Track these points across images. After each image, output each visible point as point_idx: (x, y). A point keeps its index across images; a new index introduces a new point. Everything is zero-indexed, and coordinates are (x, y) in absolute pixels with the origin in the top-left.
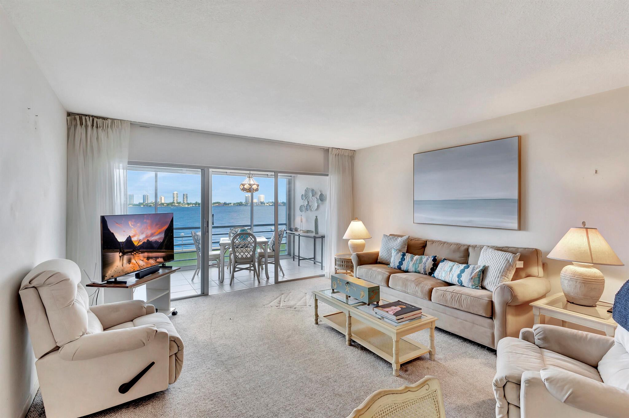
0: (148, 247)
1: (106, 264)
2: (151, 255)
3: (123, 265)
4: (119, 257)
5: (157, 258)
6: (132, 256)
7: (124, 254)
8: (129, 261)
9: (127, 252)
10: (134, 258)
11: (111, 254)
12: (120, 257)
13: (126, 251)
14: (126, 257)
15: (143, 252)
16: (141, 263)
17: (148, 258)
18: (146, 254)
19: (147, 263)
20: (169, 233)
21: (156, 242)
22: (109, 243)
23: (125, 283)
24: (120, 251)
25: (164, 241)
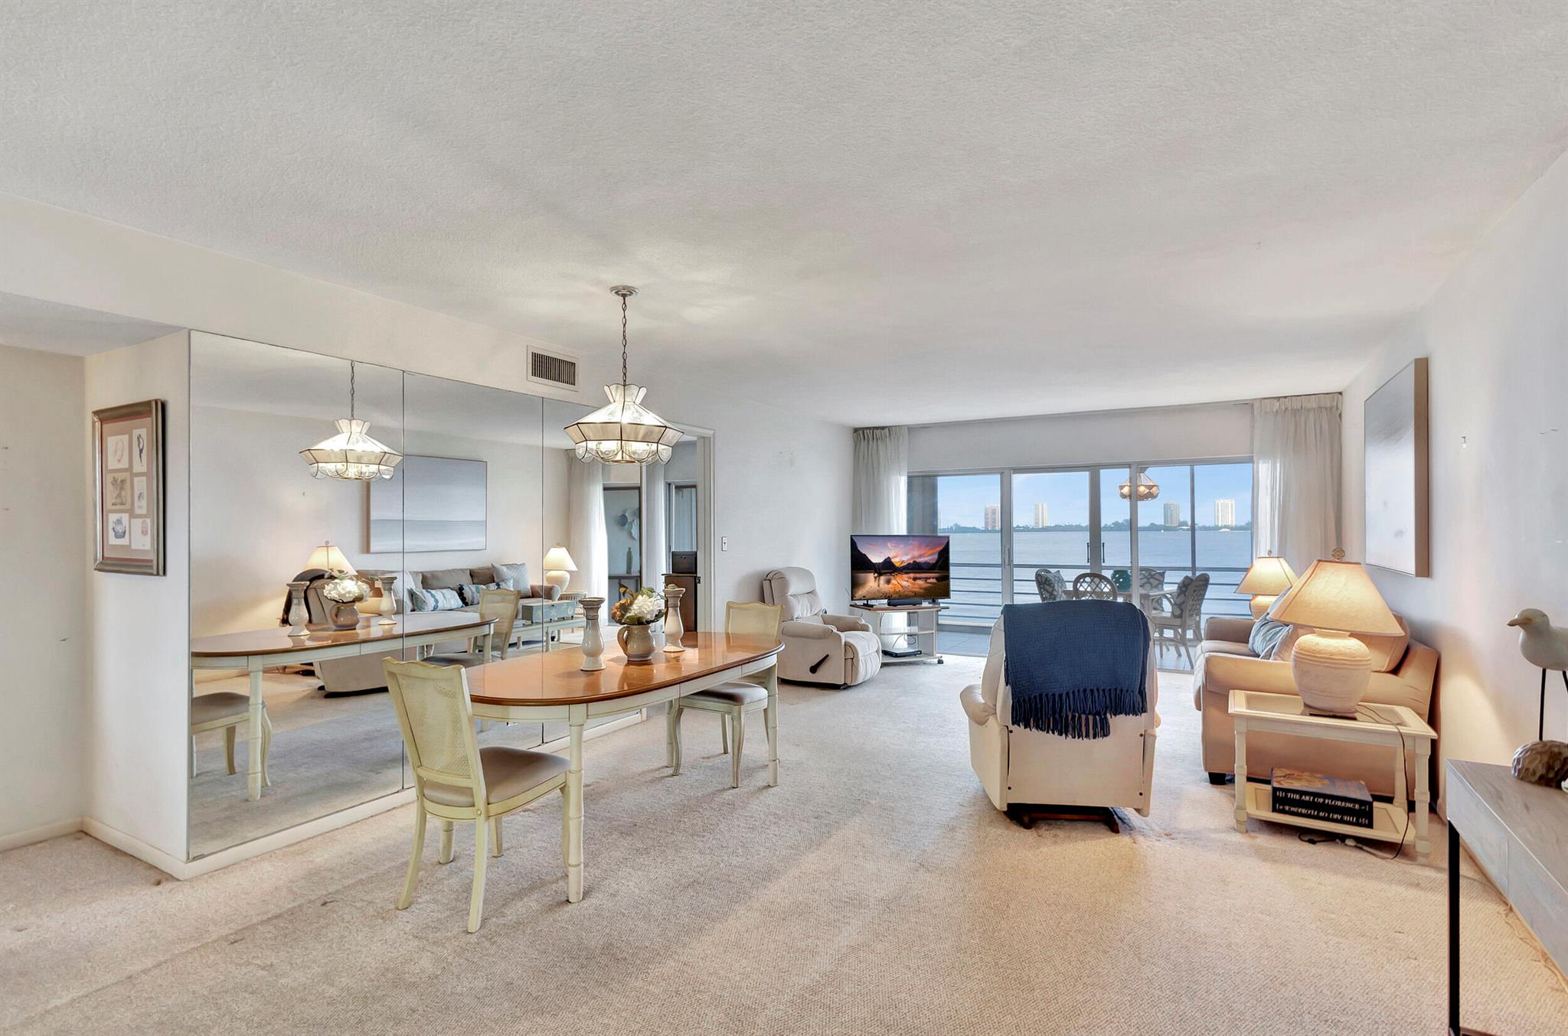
0: (914, 568)
1: (855, 584)
2: (918, 575)
3: (879, 586)
5: (927, 578)
6: (892, 577)
7: (880, 574)
8: (888, 582)
9: (886, 573)
10: (895, 579)
11: (862, 575)
12: (875, 578)
13: (882, 572)
14: (883, 578)
15: (906, 573)
16: (905, 584)
17: (915, 579)
18: (912, 575)
19: (913, 584)
20: (944, 553)
21: (926, 563)
22: (859, 564)
23: (872, 606)
24: (875, 572)
25: (937, 562)
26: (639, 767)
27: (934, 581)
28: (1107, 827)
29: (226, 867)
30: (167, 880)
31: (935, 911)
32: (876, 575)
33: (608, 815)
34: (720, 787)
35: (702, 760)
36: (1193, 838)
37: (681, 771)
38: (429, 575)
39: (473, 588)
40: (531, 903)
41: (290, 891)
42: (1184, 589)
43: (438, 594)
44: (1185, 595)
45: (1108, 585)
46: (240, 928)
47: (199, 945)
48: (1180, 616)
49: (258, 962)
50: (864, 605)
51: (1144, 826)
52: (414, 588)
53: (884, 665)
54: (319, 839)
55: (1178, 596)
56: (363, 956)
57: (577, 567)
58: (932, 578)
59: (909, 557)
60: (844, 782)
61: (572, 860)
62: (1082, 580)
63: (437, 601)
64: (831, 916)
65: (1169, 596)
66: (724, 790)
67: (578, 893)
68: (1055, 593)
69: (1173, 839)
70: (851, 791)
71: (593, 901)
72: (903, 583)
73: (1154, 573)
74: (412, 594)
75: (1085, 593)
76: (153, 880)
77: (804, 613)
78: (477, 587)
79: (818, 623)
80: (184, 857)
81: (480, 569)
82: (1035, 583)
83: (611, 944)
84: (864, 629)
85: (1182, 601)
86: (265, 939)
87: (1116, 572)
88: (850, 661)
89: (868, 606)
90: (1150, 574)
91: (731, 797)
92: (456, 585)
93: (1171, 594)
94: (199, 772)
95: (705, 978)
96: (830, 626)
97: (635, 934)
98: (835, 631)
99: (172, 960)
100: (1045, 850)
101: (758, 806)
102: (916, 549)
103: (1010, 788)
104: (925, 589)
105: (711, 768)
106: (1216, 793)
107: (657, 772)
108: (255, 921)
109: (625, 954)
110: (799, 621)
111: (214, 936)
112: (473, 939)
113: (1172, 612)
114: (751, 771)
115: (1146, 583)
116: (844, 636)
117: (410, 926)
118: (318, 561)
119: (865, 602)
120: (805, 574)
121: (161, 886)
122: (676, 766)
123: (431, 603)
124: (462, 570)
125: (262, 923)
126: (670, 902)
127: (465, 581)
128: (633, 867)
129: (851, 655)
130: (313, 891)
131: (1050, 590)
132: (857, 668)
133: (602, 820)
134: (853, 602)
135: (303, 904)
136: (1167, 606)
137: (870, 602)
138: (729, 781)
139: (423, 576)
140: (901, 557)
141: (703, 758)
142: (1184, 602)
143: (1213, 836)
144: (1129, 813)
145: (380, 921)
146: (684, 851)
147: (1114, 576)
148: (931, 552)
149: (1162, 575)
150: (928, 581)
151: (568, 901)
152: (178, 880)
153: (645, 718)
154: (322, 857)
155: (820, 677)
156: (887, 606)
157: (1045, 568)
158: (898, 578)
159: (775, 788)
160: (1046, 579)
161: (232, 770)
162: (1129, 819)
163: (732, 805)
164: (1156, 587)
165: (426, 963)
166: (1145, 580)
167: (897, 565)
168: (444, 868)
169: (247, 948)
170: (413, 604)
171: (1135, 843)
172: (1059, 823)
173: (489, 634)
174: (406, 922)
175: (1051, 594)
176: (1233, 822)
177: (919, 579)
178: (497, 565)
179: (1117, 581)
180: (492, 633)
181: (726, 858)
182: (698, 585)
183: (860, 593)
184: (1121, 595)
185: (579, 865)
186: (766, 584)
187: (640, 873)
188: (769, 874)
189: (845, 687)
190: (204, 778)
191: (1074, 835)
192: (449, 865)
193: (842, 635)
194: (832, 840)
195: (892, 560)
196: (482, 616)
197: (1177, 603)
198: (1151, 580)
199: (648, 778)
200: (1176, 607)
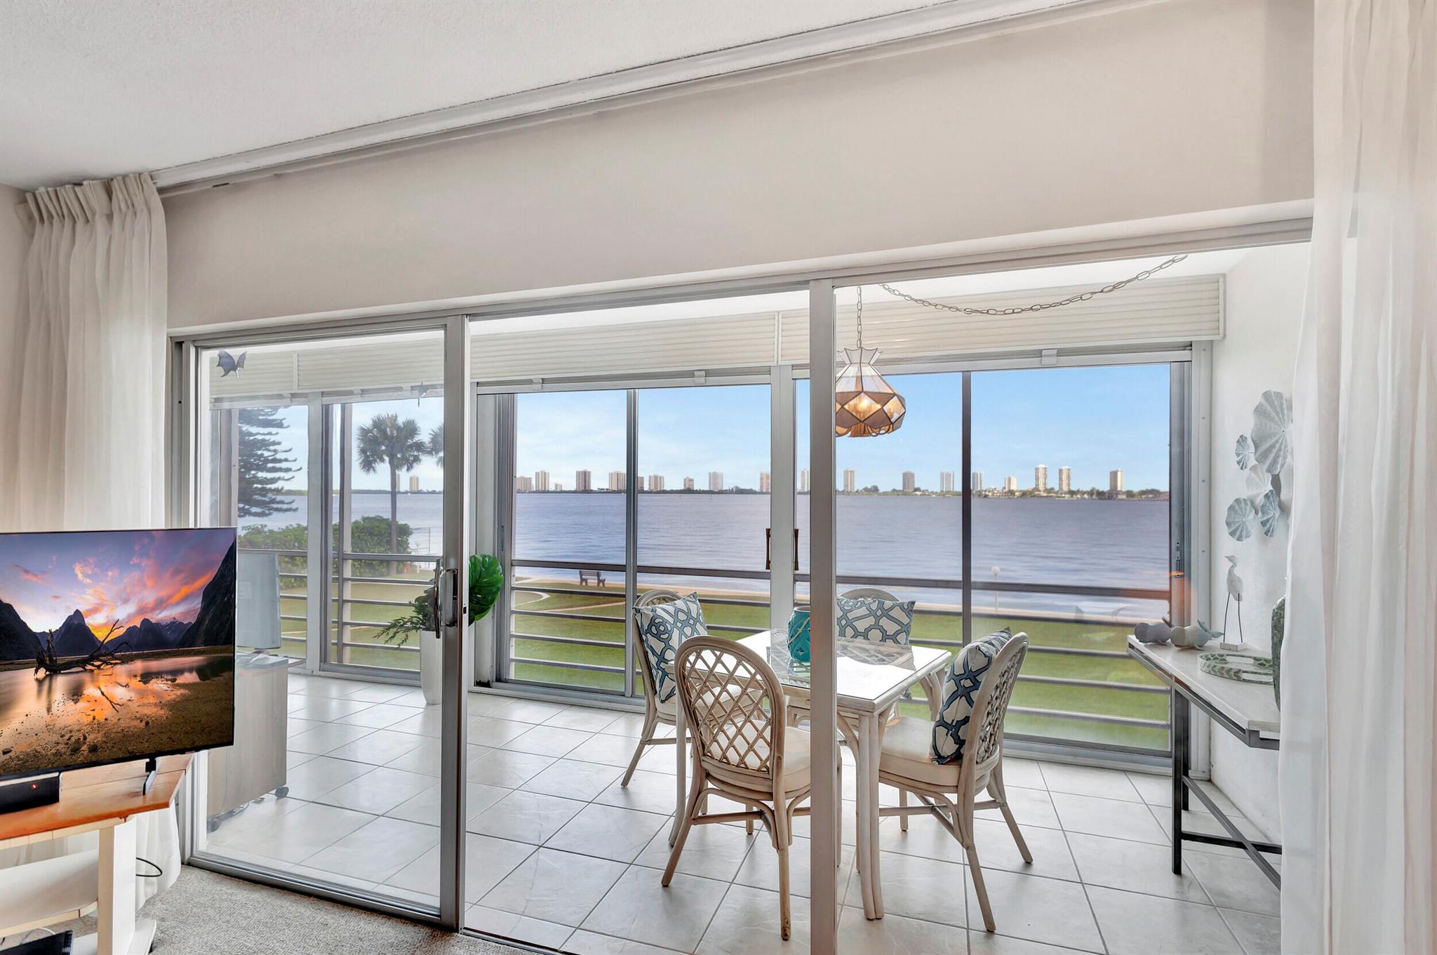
0: (145, 641)
2: (155, 665)
3: (49, 710)
4: (34, 685)
5: (176, 672)
6: (86, 677)
7: (54, 670)
8: (76, 693)
9: (68, 665)
10: (93, 681)
12: (40, 682)
13: (61, 660)
14: (61, 682)
15: (124, 661)
16: (120, 694)
17: (146, 677)
18: (138, 666)
19: (142, 694)
20: (218, 595)
21: (174, 625)
24: (40, 664)
25: (200, 620)
32: (42, 673)
167: (100, 635)
177: (158, 674)
200: (942, 730)
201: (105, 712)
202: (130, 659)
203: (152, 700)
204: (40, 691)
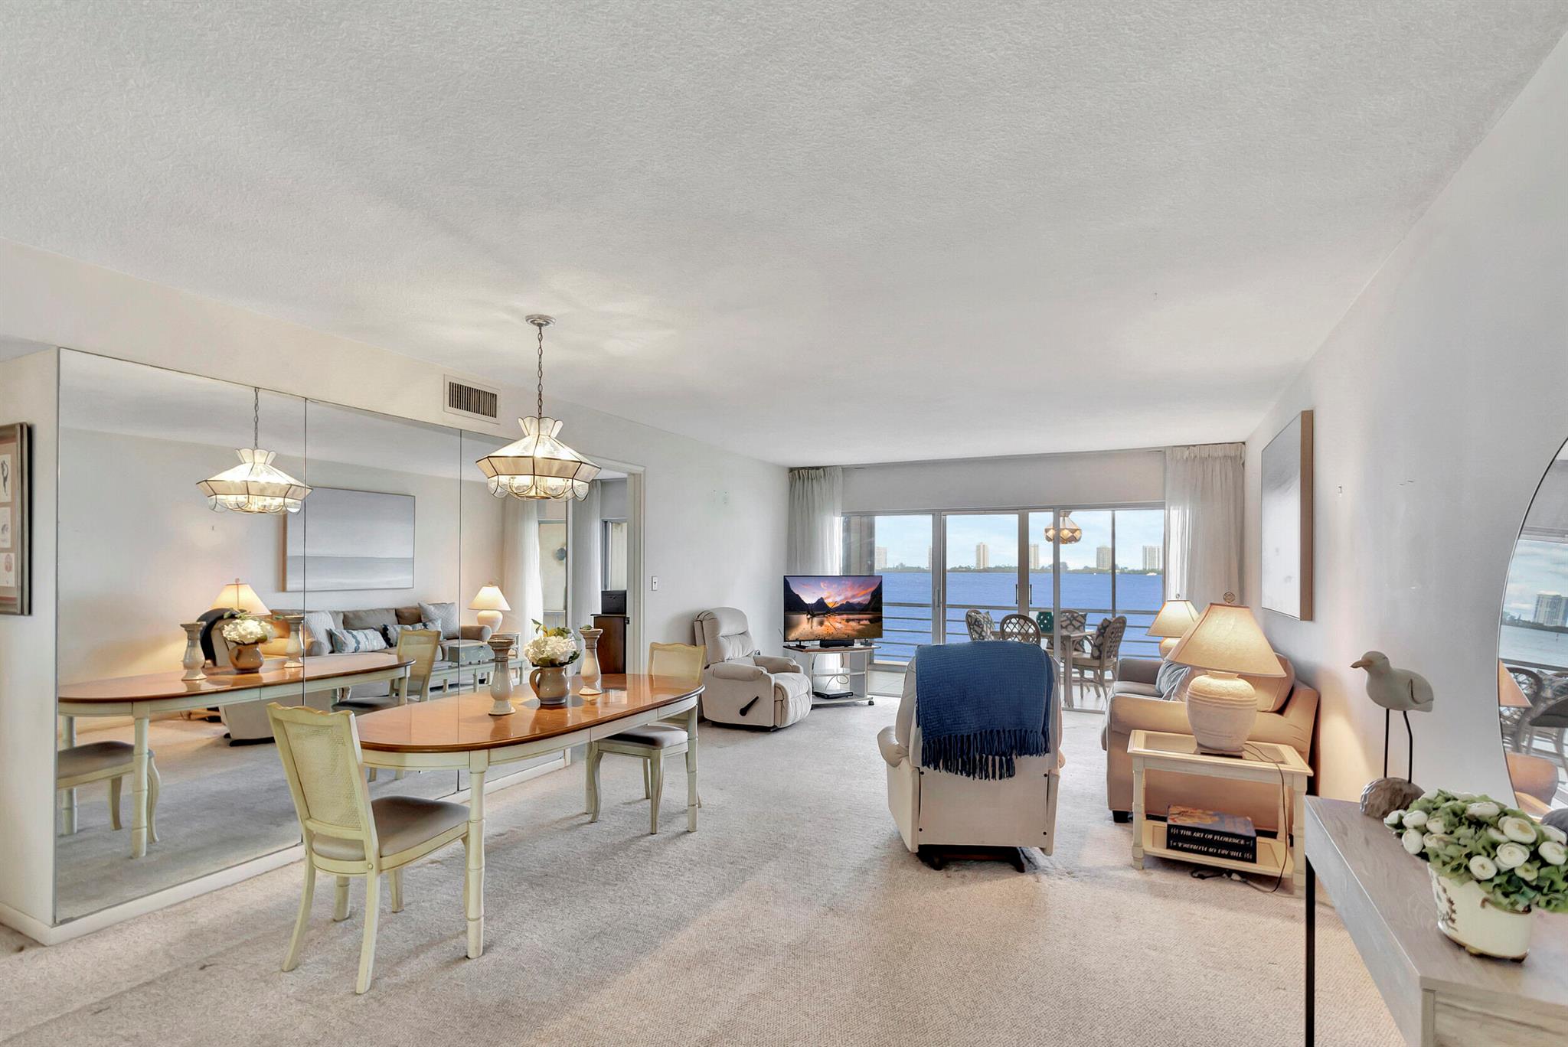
0: (847, 609)
1: (788, 626)
2: (851, 617)
3: (812, 627)
4: (806, 620)
5: (860, 620)
6: (825, 619)
7: (813, 616)
8: (821, 623)
9: (819, 615)
10: (828, 620)
11: (795, 617)
12: (808, 619)
13: (815, 613)
14: (816, 620)
15: (839, 615)
16: (838, 625)
17: (848, 621)
18: (845, 617)
19: (846, 626)
20: (877, 595)
21: (859, 604)
22: (793, 605)
23: (804, 647)
24: (809, 613)
25: (870, 603)
26: (557, 814)
27: (867, 622)
28: (1013, 867)
29: (98, 931)
30: (31, 945)
31: (839, 956)
32: (809, 616)
33: (519, 865)
34: (639, 833)
35: (622, 806)
36: (1093, 876)
37: (600, 817)
38: (351, 615)
39: (398, 628)
40: (427, 960)
41: (167, 954)
42: (1103, 631)
43: (359, 634)
44: (1103, 637)
45: (1032, 627)
46: (107, 996)
47: (58, 1016)
48: (1099, 658)
49: (122, 1032)
50: (797, 646)
51: (1048, 864)
52: (333, 628)
53: (814, 707)
54: (205, 898)
55: (1097, 638)
56: (239, 1023)
57: (511, 608)
58: (865, 620)
59: (842, 597)
60: (764, 826)
61: (472, 914)
62: (1008, 621)
63: (358, 642)
64: (736, 964)
65: (1090, 638)
66: (643, 836)
67: (477, 948)
68: (984, 634)
69: (1074, 877)
70: (770, 835)
71: (493, 956)
72: (836, 625)
73: (1076, 615)
74: (331, 636)
75: (1011, 634)
76: (14, 946)
77: (735, 655)
78: (402, 628)
79: (749, 664)
80: (50, 921)
81: (406, 608)
82: (965, 623)
83: (507, 1001)
84: (795, 670)
85: (1100, 643)
86: (133, 1007)
87: (1041, 614)
88: (779, 703)
89: (800, 648)
90: (1073, 616)
91: (647, 844)
92: (380, 625)
93: (1091, 636)
94: (81, 828)
95: (601, 1033)
96: (762, 669)
97: (533, 990)
98: (765, 672)
99: (26, 1033)
100: (952, 891)
101: (671, 851)
102: (849, 589)
103: (921, 830)
104: (859, 631)
105: (631, 814)
106: (1117, 831)
107: (576, 819)
108: (124, 988)
109: (520, 1011)
110: (730, 662)
111: (77, 1006)
112: (361, 1000)
113: (1092, 654)
114: (671, 817)
115: (1068, 625)
116: (774, 678)
117: (293, 989)
118: (226, 599)
119: (798, 643)
120: (737, 615)
121: (23, 953)
122: (594, 811)
123: (351, 644)
124: (387, 610)
125: (131, 990)
126: (574, 954)
127: (390, 620)
128: (539, 919)
129: (780, 696)
130: (192, 953)
131: (979, 630)
132: (787, 712)
133: (512, 871)
134: (786, 644)
135: (179, 968)
136: (1088, 647)
137: (802, 644)
138: (648, 828)
139: (345, 616)
140: (834, 597)
141: (624, 804)
142: (1102, 644)
143: (1111, 873)
144: (1035, 853)
145: (263, 984)
146: (594, 900)
147: (1038, 618)
148: (865, 592)
149: (1084, 617)
150: (861, 623)
151: (467, 957)
152: (43, 946)
153: (569, 763)
154: (205, 917)
155: (749, 720)
156: (819, 647)
157: (976, 608)
158: (831, 620)
159: (693, 834)
160: (976, 620)
161: (117, 824)
162: (1035, 858)
163: (647, 851)
164: (1078, 628)
165: (306, 1026)
166: (1068, 622)
167: (830, 606)
168: (339, 925)
169: (112, 1018)
170: (332, 646)
171: (1038, 881)
172: (968, 863)
173: (405, 677)
174: (291, 984)
175: (980, 635)
176: (1129, 859)
177: (853, 620)
178: (424, 605)
179: (1042, 622)
180: (408, 675)
181: (636, 907)
182: (627, 625)
183: (793, 635)
184: (1044, 636)
185: (479, 919)
186: (697, 625)
187: (545, 925)
188: (677, 923)
189: (775, 729)
190: (84, 835)
191: (982, 875)
192: (344, 922)
193: (772, 676)
194: (746, 886)
195: (826, 601)
196: (400, 658)
197: (1096, 644)
198: (1074, 622)
199: (566, 825)
200: (1095, 648)
201: (832, 631)
202: (842, 614)
203: (850, 628)
204: (808, 622)
